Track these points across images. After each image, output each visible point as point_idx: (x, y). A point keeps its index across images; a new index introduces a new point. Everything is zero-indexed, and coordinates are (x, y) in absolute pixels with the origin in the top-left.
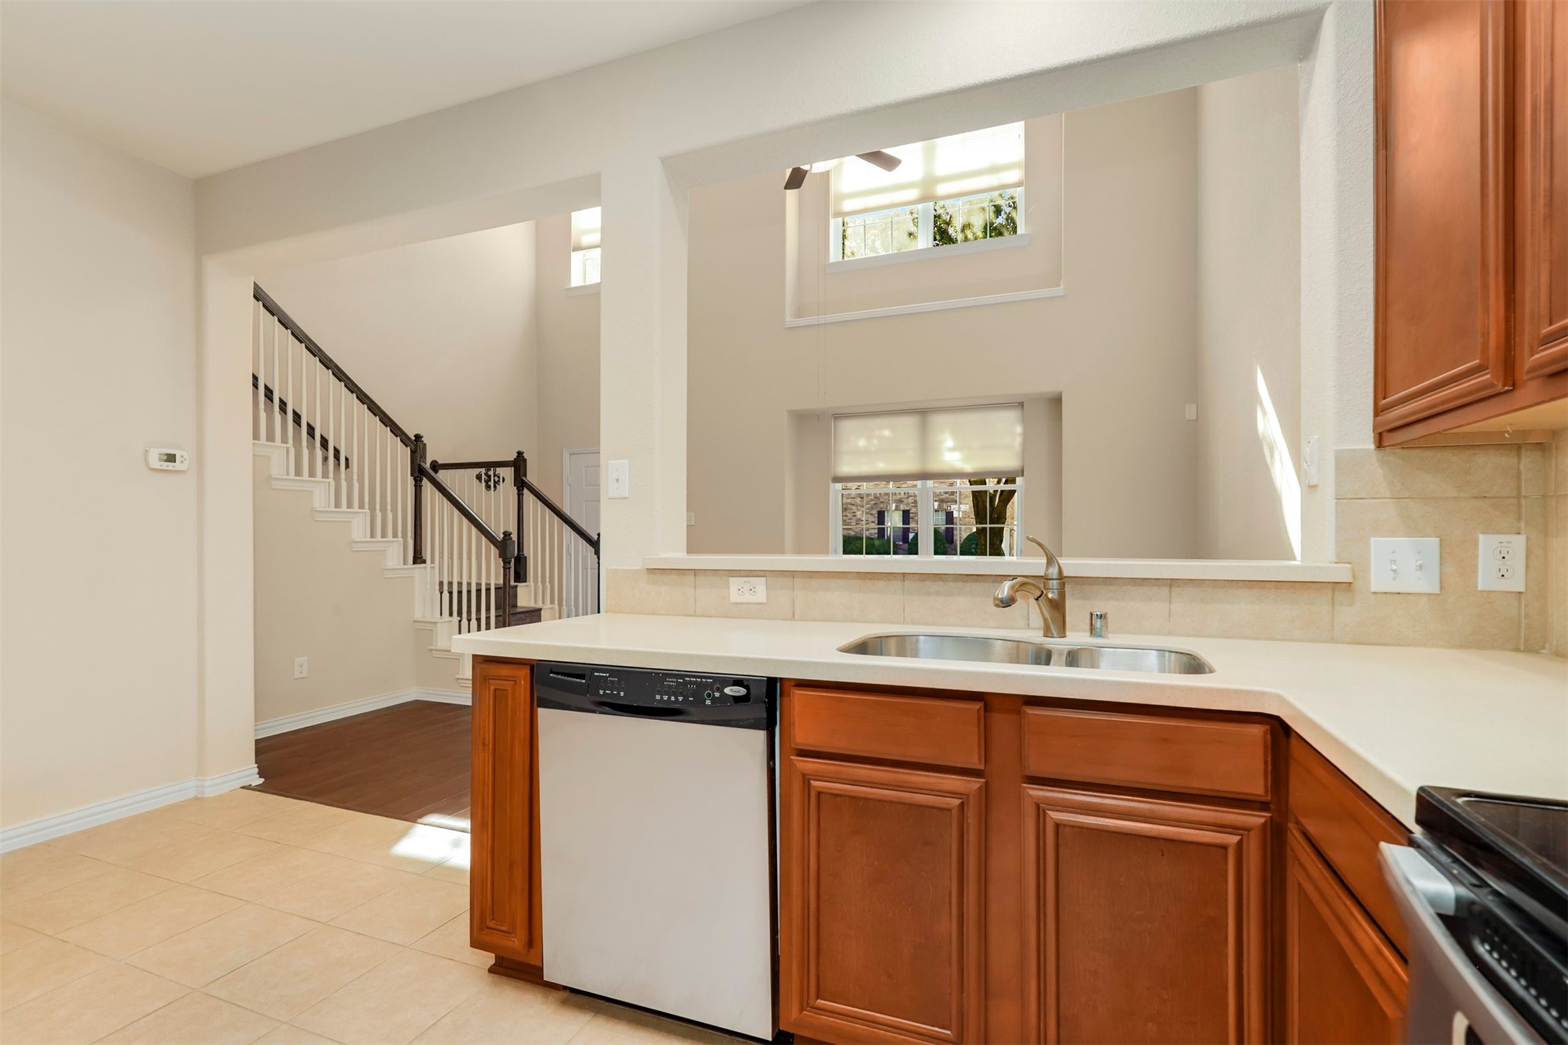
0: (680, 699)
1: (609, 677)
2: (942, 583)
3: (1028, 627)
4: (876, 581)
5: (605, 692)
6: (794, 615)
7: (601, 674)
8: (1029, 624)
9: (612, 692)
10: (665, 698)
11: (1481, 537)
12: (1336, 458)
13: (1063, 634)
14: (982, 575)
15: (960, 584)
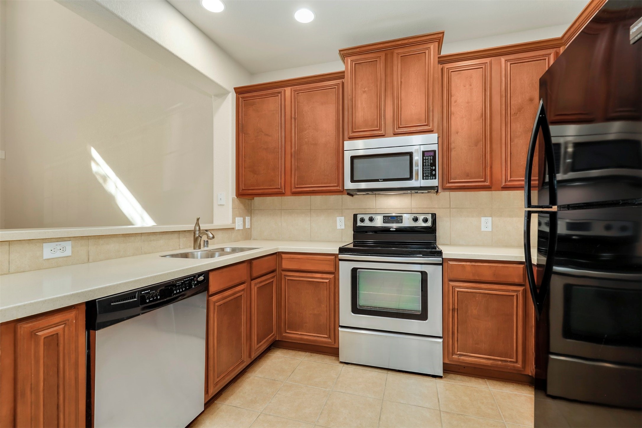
0: (184, 289)
1: (150, 291)
2: (155, 236)
3: (180, 249)
4: (131, 238)
5: (149, 300)
6: (89, 260)
7: (146, 292)
8: (180, 248)
9: (153, 298)
10: (178, 291)
11: (246, 217)
12: (232, 199)
13: (207, 247)
14: (168, 232)
15: (161, 236)
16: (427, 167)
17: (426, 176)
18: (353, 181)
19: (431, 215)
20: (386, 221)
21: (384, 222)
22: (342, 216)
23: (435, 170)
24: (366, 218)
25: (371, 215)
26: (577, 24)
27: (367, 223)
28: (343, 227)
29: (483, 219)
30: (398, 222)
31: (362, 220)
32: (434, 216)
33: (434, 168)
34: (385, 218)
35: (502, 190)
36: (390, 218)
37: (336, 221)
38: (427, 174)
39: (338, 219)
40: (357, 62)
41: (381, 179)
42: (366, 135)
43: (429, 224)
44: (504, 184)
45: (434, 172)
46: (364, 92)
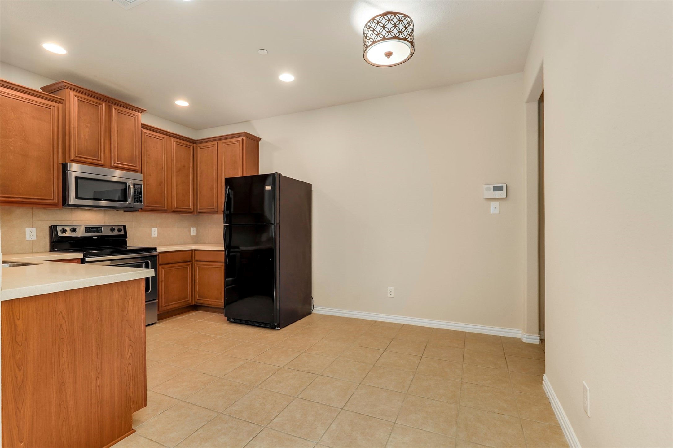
16: (137, 195)
17: (136, 201)
18: (77, 197)
19: (123, 226)
20: (87, 231)
21: (86, 232)
22: (33, 228)
23: (142, 197)
24: (68, 229)
25: (72, 227)
26: (206, 140)
27: (68, 234)
28: (34, 238)
29: (152, 229)
30: (98, 232)
31: (64, 231)
32: (125, 227)
33: (141, 196)
34: (86, 229)
35: (172, 213)
36: (91, 229)
37: (25, 232)
38: (137, 200)
39: (28, 230)
40: (80, 99)
41: (103, 199)
42: (89, 162)
43: (122, 233)
44: (173, 210)
45: (141, 199)
46: (87, 126)
